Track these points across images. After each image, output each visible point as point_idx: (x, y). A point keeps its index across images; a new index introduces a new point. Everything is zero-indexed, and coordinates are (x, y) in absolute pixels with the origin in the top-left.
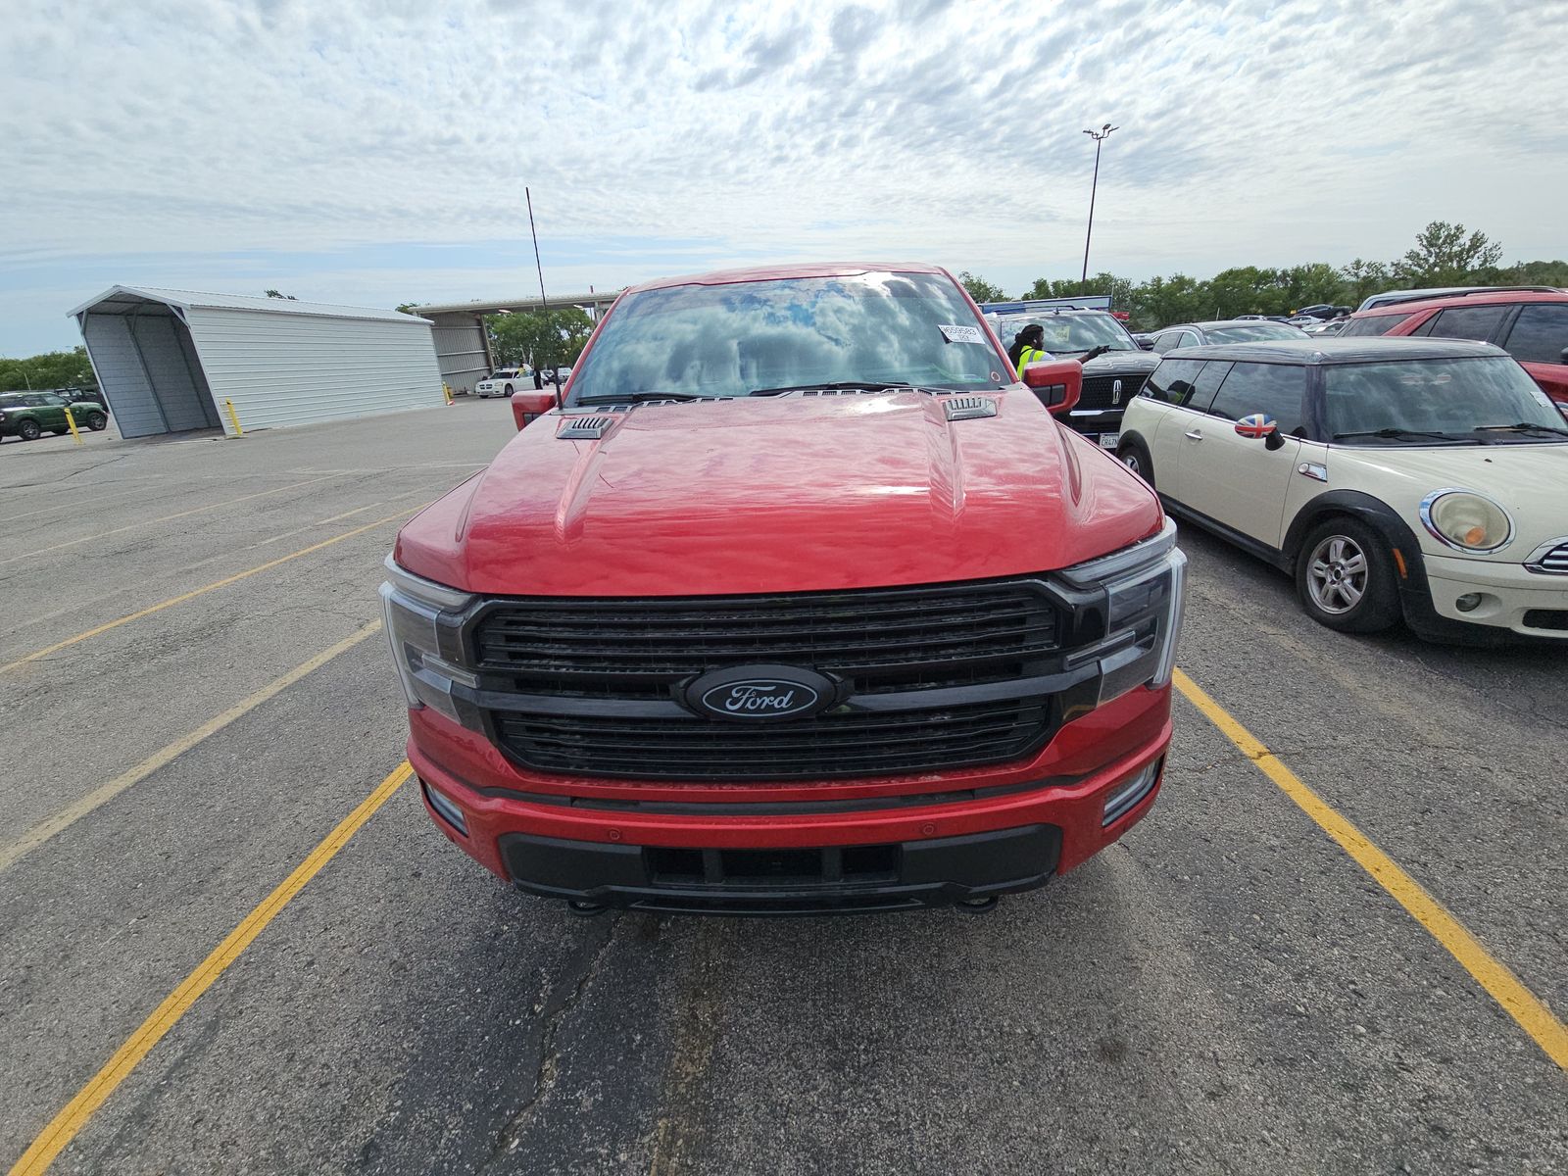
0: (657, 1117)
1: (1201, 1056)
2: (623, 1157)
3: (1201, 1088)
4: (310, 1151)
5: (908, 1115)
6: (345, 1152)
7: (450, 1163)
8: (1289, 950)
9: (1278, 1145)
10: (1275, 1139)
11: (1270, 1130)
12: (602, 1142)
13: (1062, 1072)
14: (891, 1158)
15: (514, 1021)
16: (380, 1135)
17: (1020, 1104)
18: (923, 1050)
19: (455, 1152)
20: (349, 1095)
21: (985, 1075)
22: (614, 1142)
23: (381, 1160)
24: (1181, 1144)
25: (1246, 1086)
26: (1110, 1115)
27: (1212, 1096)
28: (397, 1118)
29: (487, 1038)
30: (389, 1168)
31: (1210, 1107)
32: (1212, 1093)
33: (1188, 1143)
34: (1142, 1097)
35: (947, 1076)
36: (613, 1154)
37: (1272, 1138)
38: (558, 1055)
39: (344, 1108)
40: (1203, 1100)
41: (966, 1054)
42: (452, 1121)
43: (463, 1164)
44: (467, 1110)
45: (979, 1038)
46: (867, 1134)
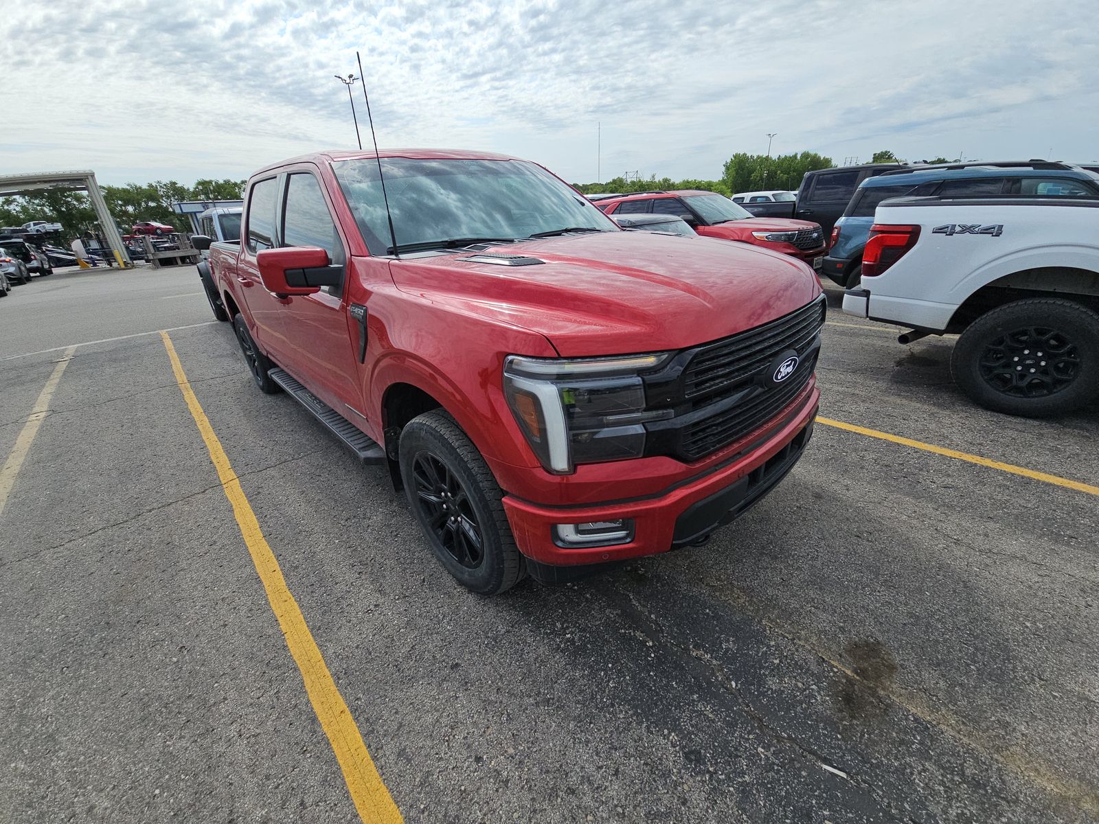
0: (760, 622)
2: (773, 643)
4: (668, 792)
6: (683, 771)
7: (727, 716)
12: (759, 648)
15: (651, 657)
16: (683, 748)
19: (722, 712)
20: (638, 759)
22: (762, 643)
23: (702, 751)
28: (677, 735)
29: (651, 673)
30: (711, 749)
36: (769, 647)
38: (691, 647)
39: (646, 764)
42: (700, 706)
43: (733, 711)
44: (698, 697)
46: (812, 566)
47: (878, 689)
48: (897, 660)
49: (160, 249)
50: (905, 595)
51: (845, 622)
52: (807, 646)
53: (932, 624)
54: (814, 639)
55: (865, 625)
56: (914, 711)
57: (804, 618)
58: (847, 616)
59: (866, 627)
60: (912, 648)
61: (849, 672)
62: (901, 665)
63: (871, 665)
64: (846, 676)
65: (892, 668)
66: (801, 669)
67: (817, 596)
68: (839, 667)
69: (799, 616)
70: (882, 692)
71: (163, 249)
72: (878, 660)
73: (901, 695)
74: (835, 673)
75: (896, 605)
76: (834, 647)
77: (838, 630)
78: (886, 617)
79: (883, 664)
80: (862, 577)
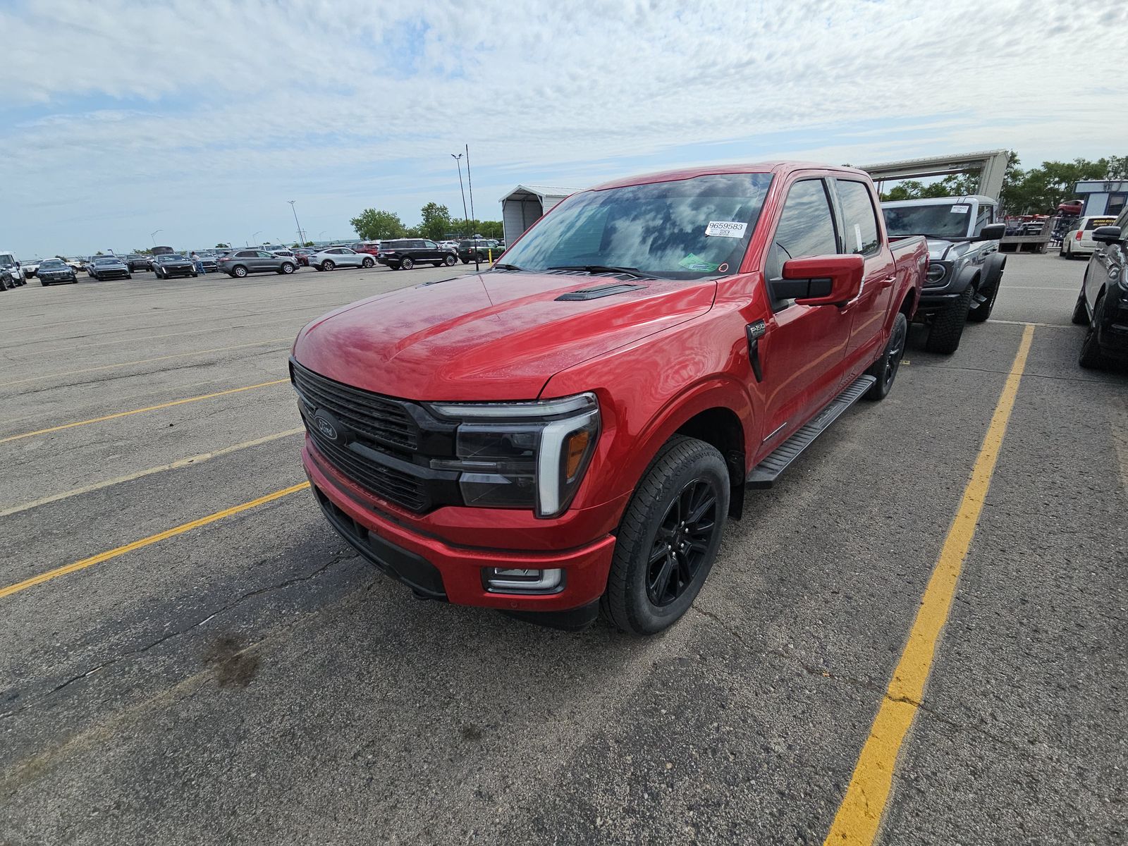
1: (504, 777)
3: (480, 786)
5: (371, 677)
8: (655, 797)
9: (468, 842)
10: (471, 838)
11: (476, 833)
13: (440, 719)
14: (346, 683)
17: (406, 712)
18: (409, 662)
21: (413, 692)
24: (434, 791)
25: (500, 810)
26: (428, 751)
27: (479, 793)
31: (470, 795)
32: (480, 793)
33: (436, 794)
34: (452, 761)
35: (401, 678)
37: (471, 837)
40: (472, 790)
41: (419, 678)
45: (433, 678)
47: (219, 664)
48: (224, 692)
49: (1031, 233)
50: (267, 745)
51: (279, 669)
52: (280, 632)
53: (225, 749)
54: (281, 640)
55: (266, 684)
56: (189, 680)
57: (303, 640)
58: (283, 674)
59: (264, 684)
60: (222, 711)
61: (243, 651)
62: (218, 692)
63: (236, 669)
64: (243, 648)
65: (223, 683)
66: (266, 625)
67: (316, 659)
68: (251, 647)
69: (307, 638)
70: (215, 666)
71: (1035, 233)
72: (235, 677)
73: (204, 677)
74: (250, 642)
75: (265, 727)
76: (266, 650)
77: (277, 660)
78: (260, 708)
79: (229, 679)
80: (313, 713)
